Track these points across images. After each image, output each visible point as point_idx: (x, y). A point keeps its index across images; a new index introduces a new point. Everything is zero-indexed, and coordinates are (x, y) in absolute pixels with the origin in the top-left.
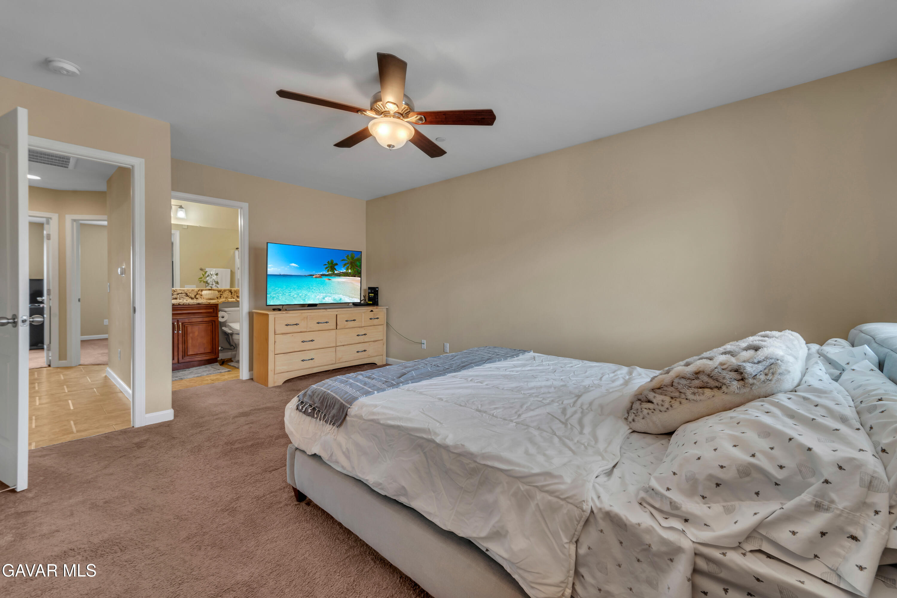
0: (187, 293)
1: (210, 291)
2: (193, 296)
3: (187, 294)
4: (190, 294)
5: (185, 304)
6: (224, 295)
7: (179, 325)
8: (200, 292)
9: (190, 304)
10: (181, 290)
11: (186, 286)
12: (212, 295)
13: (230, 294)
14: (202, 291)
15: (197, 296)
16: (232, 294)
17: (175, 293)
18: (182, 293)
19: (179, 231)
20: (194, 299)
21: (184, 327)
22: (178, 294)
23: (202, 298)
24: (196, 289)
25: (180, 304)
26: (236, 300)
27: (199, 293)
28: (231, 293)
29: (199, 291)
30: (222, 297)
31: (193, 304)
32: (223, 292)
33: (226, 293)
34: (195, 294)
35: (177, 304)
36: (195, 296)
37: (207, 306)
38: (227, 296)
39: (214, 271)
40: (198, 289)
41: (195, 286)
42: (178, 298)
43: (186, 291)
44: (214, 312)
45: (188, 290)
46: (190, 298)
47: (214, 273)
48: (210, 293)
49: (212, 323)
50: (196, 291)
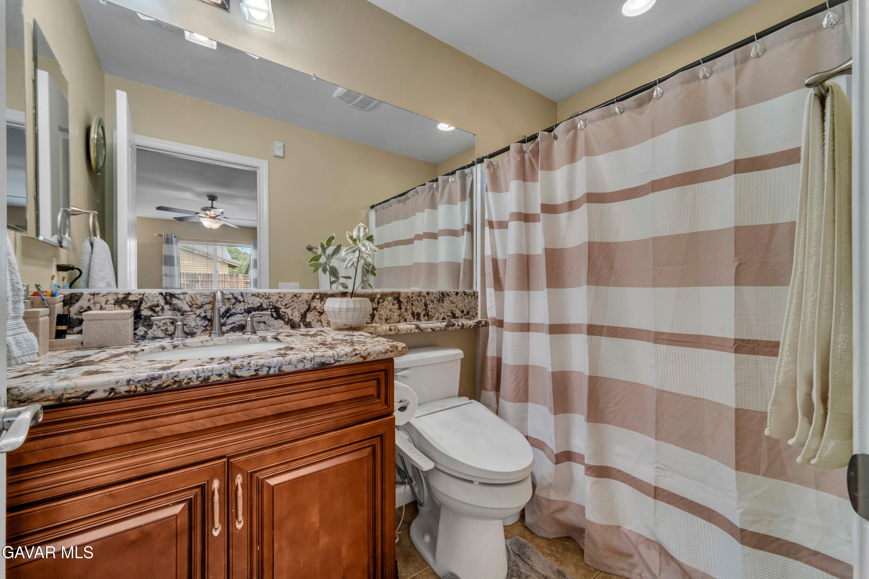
0: (278, 305)
1: (345, 299)
2: (297, 318)
3: (276, 309)
4: (289, 311)
5: (263, 372)
6: (382, 312)
7: (232, 489)
8: (316, 303)
9: (286, 369)
10: (257, 295)
11: (280, 284)
12: (350, 314)
13: (396, 306)
14: (323, 297)
15: (310, 317)
16: (400, 308)
17: (240, 307)
18: (260, 308)
19: (267, 162)
20: (299, 326)
21: (260, 491)
22: (249, 311)
23: (324, 323)
24: (307, 292)
25: (239, 373)
26: (418, 327)
27: (313, 305)
28: (400, 302)
29: (314, 298)
30: (376, 318)
31: (300, 367)
32: (379, 303)
33: (386, 303)
34: (303, 311)
35: (226, 377)
36: (304, 316)
37: (356, 370)
38: (389, 313)
39: (362, 230)
40: (312, 291)
41: (298, 284)
42: (249, 328)
43: (274, 299)
44: (379, 397)
45: (281, 296)
46: (287, 323)
47: (362, 234)
48: (351, 306)
49: (374, 447)
50: (305, 297)
